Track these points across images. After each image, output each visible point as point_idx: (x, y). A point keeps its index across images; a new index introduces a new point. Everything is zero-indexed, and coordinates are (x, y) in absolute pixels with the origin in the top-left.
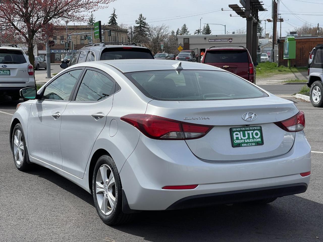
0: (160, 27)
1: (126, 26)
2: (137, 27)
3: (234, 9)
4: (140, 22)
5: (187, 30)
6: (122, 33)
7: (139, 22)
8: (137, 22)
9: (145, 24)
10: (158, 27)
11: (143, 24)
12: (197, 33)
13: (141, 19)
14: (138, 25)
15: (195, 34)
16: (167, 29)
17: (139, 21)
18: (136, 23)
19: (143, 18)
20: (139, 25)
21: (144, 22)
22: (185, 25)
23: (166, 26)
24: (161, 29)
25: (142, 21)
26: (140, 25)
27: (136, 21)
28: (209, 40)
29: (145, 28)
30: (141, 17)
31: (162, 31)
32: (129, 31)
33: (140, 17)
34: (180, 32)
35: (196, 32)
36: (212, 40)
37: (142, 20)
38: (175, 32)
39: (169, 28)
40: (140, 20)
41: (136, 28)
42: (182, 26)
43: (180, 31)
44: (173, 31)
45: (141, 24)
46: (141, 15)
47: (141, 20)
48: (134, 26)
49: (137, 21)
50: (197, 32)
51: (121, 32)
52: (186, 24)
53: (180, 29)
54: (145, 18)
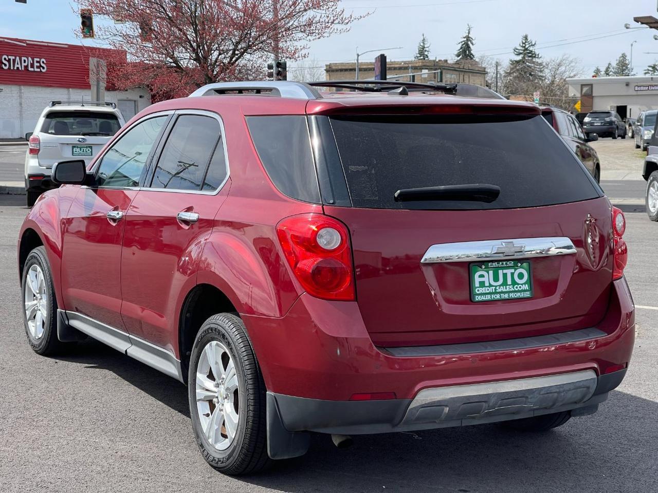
0: (558, 62)
1: (491, 60)
2: (518, 62)
3: (652, 25)
4: (524, 51)
5: (628, 66)
6: (475, 74)
7: (522, 52)
8: (517, 51)
9: (533, 55)
10: (554, 61)
11: (530, 55)
12: (650, 72)
13: (526, 45)
14: (519, 58)
15: (646, 73)
16: (573, 64)
17: (521, 48)
18: (516, 53)
19: (529, 44)
20: (521, 58)
21: (532, 51)
22: (624, 56)
23: (570, 59)
24: (559, 65)
25: (526, 49)
26: (524, 58)
27: (515, 50)
28: (636, 88)
29: (534, 63)
30: (526, 42)
31: (562, 69)
32: (491, 71)
33: (524, 42)
34: (612, 70)
35: (648, 70)
36: (642, 88)
37: (527, 47)
38: (601, 70)
39: (576, 63)
40: (523, 47)
41: (514, 64)
42: (618, 59)
43: (613, 68)
44: (598, 69)
45: (525, 54)
46: (526, 38)
47: (525, 47)
48: (511, 61)
49: (517, 49)
50: (651, 69)
51: (471, 72)
52: (626, 54)
53: (614, 64)
54: (533, 43)
